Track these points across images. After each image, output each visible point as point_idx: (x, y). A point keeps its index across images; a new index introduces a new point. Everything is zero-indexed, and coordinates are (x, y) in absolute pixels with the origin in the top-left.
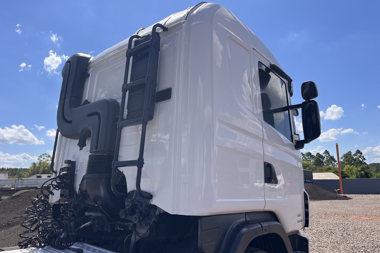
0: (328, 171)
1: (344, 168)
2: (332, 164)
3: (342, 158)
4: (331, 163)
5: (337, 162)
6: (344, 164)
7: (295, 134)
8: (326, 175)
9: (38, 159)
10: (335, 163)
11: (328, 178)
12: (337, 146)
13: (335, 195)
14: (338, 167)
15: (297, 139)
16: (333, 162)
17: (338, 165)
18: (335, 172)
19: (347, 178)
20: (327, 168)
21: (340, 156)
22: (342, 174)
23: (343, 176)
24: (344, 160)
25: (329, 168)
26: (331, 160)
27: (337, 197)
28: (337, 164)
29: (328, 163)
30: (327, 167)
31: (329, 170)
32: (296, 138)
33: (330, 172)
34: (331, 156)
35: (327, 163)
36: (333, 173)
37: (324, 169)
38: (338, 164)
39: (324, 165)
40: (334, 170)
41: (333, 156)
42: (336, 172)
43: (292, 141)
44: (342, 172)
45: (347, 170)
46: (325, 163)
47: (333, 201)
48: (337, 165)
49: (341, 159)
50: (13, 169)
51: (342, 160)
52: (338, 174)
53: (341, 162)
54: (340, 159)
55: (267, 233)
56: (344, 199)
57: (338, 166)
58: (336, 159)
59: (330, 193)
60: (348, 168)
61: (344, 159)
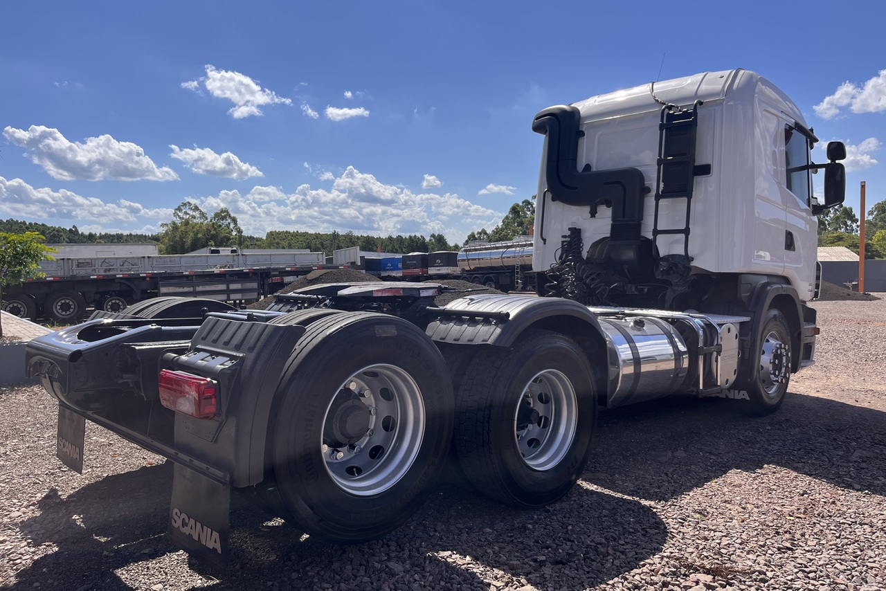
0: (836, 243)
1: (874, 238)
2: (846, 227)
3: (871, 213)
4: (845, 224)
5: (859, 223)
6: (875, 226)
7: (812, 197)
8: (828, 253)
9: (175, 215)
10: (854, 225)
11: (833, 258)
12: (863, 187)
13: (846, 291)
14: (860, 234)
15: (815, 204)
16: (849, 223)
17: (860, 230)
18: (850, 246)
19: (877, 259)
20: (833, 237)
21: (868, 208)
22: (866, 250)
23: (869, 253)
24: (875, 218)
25: (837, 236)
26: (844, 218)
27: (849, 295)
28: (858, 226)
29: (837, 224)
30: (834, 235)
31: (837, 241)
32: (813, 202)
33: (839, 245)
34: (845, 209)
35: (834, 226)
36: (846, 247)
37: (826, 238)
38: (862, 226)
39: (825, 229)
40: (850, 242)
41: (851, 209)
42: (853, 246)
43: (809, 206)
44: (867, 245)
45: (879, 241)
46: (829, 224)
47: (841, 302)
48: (858, 229)
49: (869, 215)
50: (113, 236)
51: (871, 218)
52: (858, 250)
53: (869, 222)
54: (866, 215)
55: (784, 293)
56: (865, 300)
57: (859, 232)
58: (858, 216)
59: (835, 288)
60: (883, 236)
61: (877, 215)
